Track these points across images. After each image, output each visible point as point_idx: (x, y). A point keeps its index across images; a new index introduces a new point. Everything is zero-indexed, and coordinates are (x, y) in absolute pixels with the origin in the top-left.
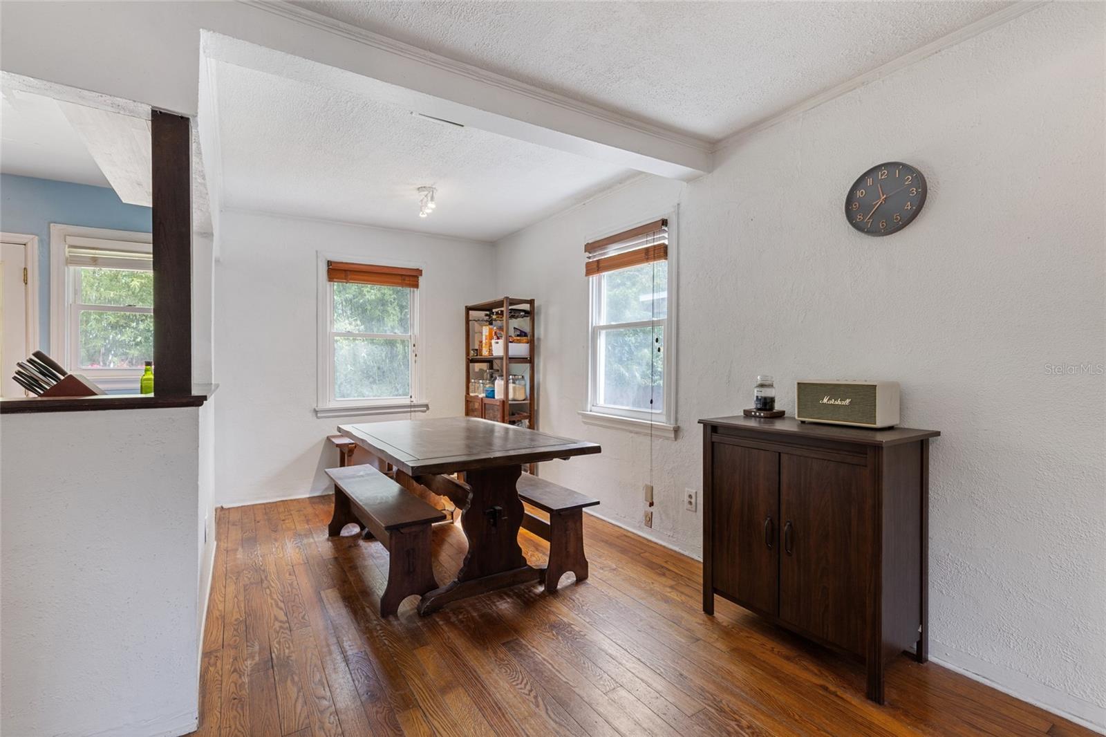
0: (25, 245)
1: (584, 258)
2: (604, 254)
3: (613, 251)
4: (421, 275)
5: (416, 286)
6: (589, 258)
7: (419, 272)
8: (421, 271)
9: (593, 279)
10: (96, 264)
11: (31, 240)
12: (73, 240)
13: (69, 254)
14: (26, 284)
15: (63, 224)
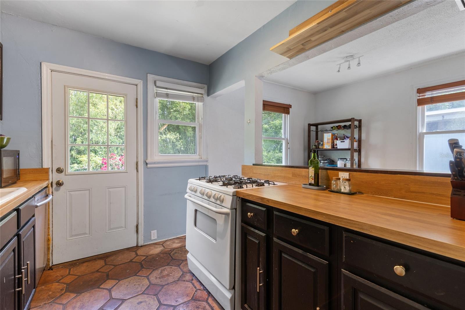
0: (136, 85)
1: (416, 97)
2: (425, 95)
3: (428, 95)
4: (291, 108)
5: (288, 113)
6: (419, 96)
7: (290, 106)
8: (291, 105)
9: (420, 108)
10: (168, 98)
11: (140, 83)
12: (158, 83)
13: (155, 91)
14: (137, 107)
15: (153, 74)
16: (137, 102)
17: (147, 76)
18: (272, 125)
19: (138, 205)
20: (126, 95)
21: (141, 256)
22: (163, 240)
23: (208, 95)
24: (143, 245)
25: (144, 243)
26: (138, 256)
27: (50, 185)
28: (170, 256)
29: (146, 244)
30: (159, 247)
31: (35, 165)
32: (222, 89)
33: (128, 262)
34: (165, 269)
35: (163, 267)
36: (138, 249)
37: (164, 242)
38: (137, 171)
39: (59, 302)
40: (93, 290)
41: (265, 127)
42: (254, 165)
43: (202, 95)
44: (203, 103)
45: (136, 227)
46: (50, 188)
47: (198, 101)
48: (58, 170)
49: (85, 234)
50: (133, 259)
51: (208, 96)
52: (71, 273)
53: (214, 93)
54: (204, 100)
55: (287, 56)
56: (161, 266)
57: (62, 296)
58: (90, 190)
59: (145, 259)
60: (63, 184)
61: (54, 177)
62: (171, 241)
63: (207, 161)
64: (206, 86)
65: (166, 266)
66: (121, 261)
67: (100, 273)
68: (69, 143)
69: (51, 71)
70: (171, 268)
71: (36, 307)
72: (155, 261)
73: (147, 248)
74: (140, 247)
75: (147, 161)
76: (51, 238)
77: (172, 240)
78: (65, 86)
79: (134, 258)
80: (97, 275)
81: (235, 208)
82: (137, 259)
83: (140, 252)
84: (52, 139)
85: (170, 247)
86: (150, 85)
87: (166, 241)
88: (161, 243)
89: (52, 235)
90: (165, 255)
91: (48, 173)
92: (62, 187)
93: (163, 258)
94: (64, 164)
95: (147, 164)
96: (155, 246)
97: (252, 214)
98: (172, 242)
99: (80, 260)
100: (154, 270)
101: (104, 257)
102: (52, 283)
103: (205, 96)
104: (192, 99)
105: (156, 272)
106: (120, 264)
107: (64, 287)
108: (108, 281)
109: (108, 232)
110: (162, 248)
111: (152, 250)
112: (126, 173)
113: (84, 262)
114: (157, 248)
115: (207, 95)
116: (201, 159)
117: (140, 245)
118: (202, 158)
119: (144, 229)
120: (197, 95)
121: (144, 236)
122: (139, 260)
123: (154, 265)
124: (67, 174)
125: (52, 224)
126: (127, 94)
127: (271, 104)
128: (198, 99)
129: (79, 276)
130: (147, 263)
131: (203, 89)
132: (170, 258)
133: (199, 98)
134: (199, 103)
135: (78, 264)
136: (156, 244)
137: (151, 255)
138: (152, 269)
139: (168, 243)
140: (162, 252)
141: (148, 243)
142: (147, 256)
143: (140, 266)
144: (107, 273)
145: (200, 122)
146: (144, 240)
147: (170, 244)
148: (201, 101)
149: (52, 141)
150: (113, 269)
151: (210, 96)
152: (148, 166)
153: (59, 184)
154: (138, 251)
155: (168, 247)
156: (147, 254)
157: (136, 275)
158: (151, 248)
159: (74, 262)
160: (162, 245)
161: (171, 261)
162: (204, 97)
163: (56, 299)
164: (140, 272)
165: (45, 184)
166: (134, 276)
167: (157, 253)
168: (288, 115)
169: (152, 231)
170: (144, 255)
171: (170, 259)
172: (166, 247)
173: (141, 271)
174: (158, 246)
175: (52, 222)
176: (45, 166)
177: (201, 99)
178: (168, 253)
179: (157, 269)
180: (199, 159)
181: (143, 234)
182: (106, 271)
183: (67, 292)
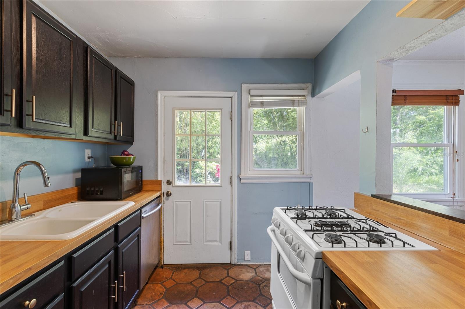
0: (231, 98)
7: (461, 92)
10: (263, 106)
11: (234, 94)
12: (253, 92)
13: (250, 101)
14: (231, 120)
15: (248, 83)
16: (231, 115)
17: (241, 87)
18: (432, 116)
19: (232, 222)
20: (221, 110)
21: (231, 277)
22: (257, 263)
23: (313, 95)
24: (236, 264)
25: (237, 262)
26: (229, 276)
27: (162, 195)
28: (259, 288)
29: (240, 263)
30: (251, 271)
31: (152, 178)
32: (330, 86)
33: (218, 281)
34: (250, 305)
35: (248, 301)
36: (231, 268)
37: (258, 266)
38: (231, 186)
39: (155, 306)
40: (181, 305)
41: (419, 119)
42: (373, 196)
43: (304, 97)
44: (306, 107)
45: (229, 244)
46: (163, 197)
47: (299, 106)
48: (168, 183)
49: (186, 241)
50: (223, 280)
51: (313, 97)
52: (173, 277)
53: (320, 92)
54: (307, 103)
55: (437, 16)
56: (246, 300)
57: (159, 301)
58: (190, 201)
59: (233, 283)
60: (171, 194)
61: (165, 188)
62: (265, 267)
63: (311, 178)
64: (310, 85)
65: (251, 301)
66: (213, 278)
67: (192, 286)
68: (176, 158)
69: (164, 97)
70: (256, 306)
71: (140, 305)
72: (242, 289)
73: (239, 270)
74: (233, 266)
75: (240, 176)
76: (163, 240)
77: (267, 266)
78: (173, 108)
79: (224, 278)
80: (190, 287)
81: (321, 278)
82: (227, 280)
83: (232, 272)
84: (164, 155)
85: (262, 275)
86: (245, 95)
87: (260, 266)
88: (255, 267)
89: (164, 238)
90: (254, 285)
91: (160, 185)
92: (170, 197)
93: (251, 289)
94: (172, 177)
95: (240, 179)
96: (248, 269)
97: (344, 304)
98: (265, 269)
99: (182, 265)
100: (238, 302)
101: (201, 268)
102: (158, 284)
103: (309, 98)
104: (292, 104)
105: (240, 305)
106: (211, 282)
107: (164, 291)
108: (195, 298)
109: (205, 244)
110: (254, 274)
111: (244, 273)
112: (221, 187)
113: (185, 268)
114: (248, 272)
115: (311, 95)
116: (303, 175)
117: (233, 263)
118: (305, 173)
119: (237, 247)
120: (298, 97)
121: (237, 255)
122: (228, 283)
123: (240, 296)
124: (174, 186)
125: (164, 228)
126: (222, 108)
127: (419, 94)
128: (299, 103)
129: (177, 283)
130: (234, 289)
131: (306, 89)
132: (259, 292)
133: (300, 101)
134: (300, 107)
135: (180, 268)
136: (248, 266)
137: (241, 280)
138: (237, 300)
139: (262, 269)
140: (253, 281)
141: (242, 263)
142: (237, 280)
143: (227, 291)
144: (198, 288)
145: (302, 131)
146: (237, 259)
147: (263, 271)
148: (303, 105)
149: (164, 157)
150: (203, 285)
151: (315, 96)
152: (242, 181)
153: (169, 195)
154: (230, 270)
155: (260, 275)
156: (237, 276)
157: (219, 302)
158: (243, 270)
159: (178, 265)
160: (255, 269)
161: (258, 296)
162: (307, 99)
163: (154, 303)
164: (224, 300)
165: (158, 194)
166: (218, 302)
167: (247, 279)
168: (457, 107)
169: (245, 251)
170: (234, 277)
171: (258, 294)
172: (257, 274)
173: (226, 298)
174: (249, 270)
175: (164, 226)
176: (159, 179)
177: (303, 103)
178: (258, 283)
179: (241, 302)
180: (301, 174)
181: (236, 253)
182: (198, 286)
183: (164, 298)
